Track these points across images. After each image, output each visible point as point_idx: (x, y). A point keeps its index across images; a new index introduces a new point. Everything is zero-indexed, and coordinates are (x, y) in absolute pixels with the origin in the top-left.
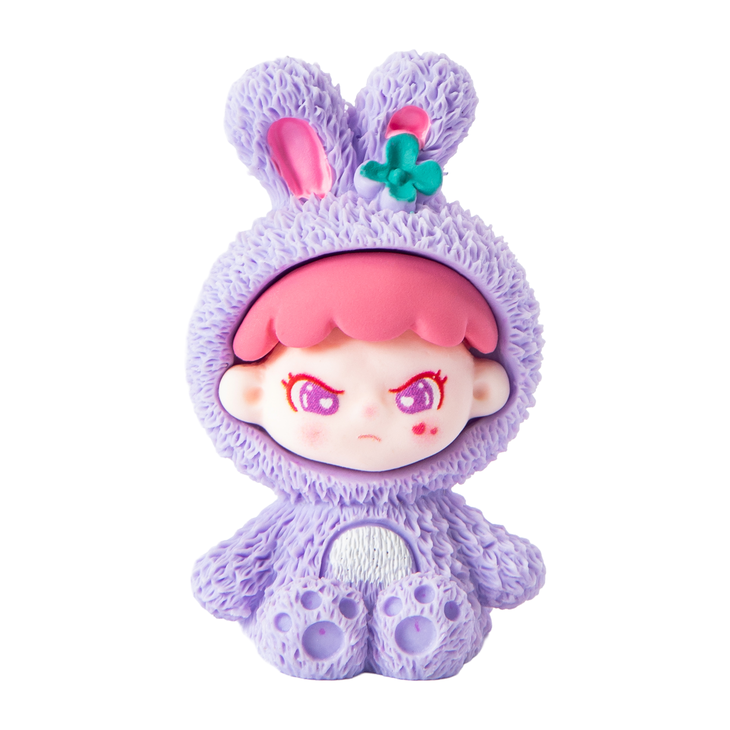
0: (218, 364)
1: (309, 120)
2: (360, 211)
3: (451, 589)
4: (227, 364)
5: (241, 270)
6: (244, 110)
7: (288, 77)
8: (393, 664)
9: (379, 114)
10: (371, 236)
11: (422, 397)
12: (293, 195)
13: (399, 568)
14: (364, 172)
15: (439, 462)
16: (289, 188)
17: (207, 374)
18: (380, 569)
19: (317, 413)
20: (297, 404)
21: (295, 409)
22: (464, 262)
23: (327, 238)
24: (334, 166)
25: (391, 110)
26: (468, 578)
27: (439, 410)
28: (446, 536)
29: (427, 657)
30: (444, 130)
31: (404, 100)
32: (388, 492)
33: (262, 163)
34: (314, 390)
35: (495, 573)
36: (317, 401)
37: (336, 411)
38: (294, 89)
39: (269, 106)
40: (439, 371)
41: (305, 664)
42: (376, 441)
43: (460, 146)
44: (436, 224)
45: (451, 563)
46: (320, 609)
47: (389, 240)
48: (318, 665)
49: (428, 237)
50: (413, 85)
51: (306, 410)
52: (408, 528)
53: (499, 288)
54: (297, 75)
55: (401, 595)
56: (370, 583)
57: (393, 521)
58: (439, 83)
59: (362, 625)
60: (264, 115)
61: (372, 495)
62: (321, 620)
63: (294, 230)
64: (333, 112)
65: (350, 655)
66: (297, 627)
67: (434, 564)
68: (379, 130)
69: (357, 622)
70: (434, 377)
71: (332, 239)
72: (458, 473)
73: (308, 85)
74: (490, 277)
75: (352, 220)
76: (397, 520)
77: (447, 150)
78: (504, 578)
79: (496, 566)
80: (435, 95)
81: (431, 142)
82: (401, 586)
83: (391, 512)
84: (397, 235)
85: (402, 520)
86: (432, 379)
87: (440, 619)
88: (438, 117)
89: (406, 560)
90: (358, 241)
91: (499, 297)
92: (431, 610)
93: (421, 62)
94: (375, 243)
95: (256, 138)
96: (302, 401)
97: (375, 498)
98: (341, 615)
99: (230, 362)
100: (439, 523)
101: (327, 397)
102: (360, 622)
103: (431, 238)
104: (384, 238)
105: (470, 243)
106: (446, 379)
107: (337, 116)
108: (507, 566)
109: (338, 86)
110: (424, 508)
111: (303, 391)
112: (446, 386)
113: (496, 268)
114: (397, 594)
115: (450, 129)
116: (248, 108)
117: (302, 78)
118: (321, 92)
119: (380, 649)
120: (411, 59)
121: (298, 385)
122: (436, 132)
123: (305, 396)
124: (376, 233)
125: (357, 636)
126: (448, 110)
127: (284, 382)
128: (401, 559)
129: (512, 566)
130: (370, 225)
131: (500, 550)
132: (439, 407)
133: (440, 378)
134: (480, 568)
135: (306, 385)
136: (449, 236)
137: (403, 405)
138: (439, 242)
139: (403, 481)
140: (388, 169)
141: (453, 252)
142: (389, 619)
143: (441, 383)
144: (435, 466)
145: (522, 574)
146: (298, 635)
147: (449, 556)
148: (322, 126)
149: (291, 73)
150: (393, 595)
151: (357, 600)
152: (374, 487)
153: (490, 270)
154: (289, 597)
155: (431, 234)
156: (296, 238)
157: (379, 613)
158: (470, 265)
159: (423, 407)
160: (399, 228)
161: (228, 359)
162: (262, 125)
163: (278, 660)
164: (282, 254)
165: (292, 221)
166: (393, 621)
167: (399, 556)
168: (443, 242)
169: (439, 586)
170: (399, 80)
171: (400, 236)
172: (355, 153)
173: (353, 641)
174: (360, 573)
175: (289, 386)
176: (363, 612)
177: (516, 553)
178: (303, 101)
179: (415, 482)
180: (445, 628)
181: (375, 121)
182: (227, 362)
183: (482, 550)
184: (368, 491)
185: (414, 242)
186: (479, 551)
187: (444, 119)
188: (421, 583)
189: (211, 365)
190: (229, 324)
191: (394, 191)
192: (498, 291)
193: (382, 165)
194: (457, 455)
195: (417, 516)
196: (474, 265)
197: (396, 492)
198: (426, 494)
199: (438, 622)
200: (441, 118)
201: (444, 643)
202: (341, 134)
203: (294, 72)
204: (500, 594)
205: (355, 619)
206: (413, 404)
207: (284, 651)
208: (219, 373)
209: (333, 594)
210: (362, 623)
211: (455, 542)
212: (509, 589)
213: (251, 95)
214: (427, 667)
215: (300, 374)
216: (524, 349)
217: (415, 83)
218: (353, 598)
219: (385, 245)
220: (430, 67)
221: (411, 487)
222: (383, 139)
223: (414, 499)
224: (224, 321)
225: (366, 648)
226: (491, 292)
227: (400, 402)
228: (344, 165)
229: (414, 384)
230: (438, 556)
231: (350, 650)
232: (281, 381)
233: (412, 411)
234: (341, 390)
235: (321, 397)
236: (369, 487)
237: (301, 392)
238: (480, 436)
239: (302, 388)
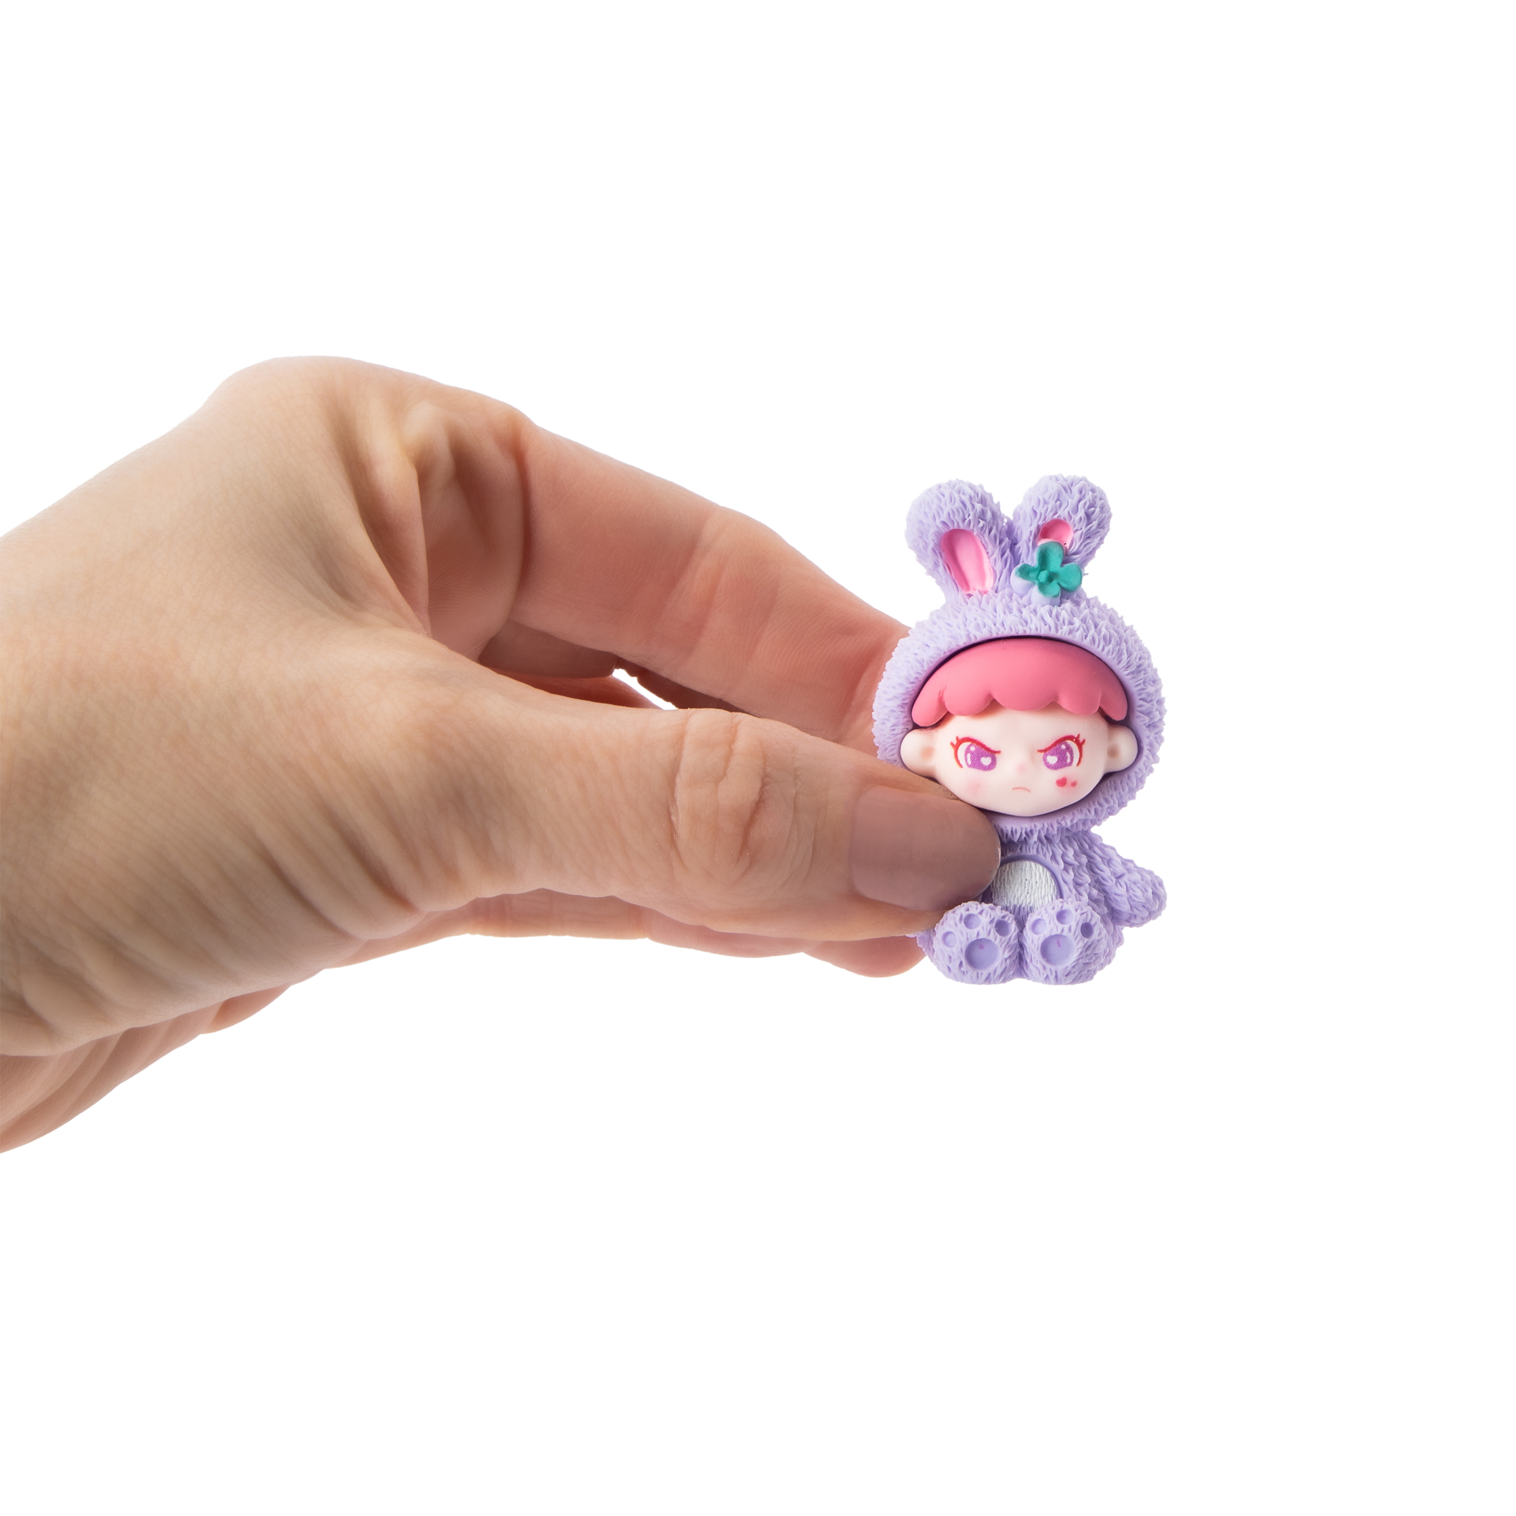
0: (900, 729)
1: (974, 531)
2: (1014, 605)
3: (1086, 912)
4: (907, 729)
5: (917, 653)
6: (921, 522)
7: (956, 495)
8: (1040, 973)
9: (1031, 525)
10: (1023, 626)
11: (1064, 756)
12: (961, 591)
13: (1046, 895)
14: (1019, 573)
15: (1079, 808)
16: (958, 586)
17: (891, 736)
18: (1031, 895)
19: (979, 769)
20: (962, 762)
21: (961, 766)
22: (1098, 646)
23: (986, 627)
24: (995, 568)
25: (1041, 523)
26: (1103, 903)
27: (1078, 766)
28: (1085, 868)
29: (1067, 967)
30: (1084, 539)
31: (1051, 514)
32: (1037, 833)
33: (936, 565)
34: (976, 750)
35: (1125, 899)
36: (979, 759)
37: (994, 768)
38: (961, 505)
39: (942, 519)
40: (1079, 736)
41: (967, 972)
42: (1026, 792)
43: (1098, 552)
44: (1075, 614)
45: (1088, 891)
46: (979, 928)
47: (1037, 629)
48: (978, 974)
49: (1069, 626)
50: (1058, 502)
51: (969, 766)
52: (1053, 862)
53: (1128, 667)
54: (964, 494)
55: (1046, 917)
56: (1022, 907)
57: (1041, 856)
58: (1079, 501)
59: (1014, 941)
60: (937, 526)
61: (1024, 835)
62: (980, 937)
63: (960, 620)
64: (993, 524)
65: (1004, 966)
66: (961, 943)
67: (1074, 892)
68: (1032, 538)
69: (1010, 939)
70: (1074, 740)
71: (991, 628)
72: (1095, 817)
73: (973, 502)
74: (1120, 659)
75: (1007, 612)
76: (1045, 855)
77: (1087, 555)
78: (1132, 903)
79: (1126, 893)
80: (1076, 510)
81: (1074, 548)
82: (1046, 910)
83: (1040, 849)
84: (1044, 625)
85: (1049, 855)
86: (1073, 741)
87: (1077, 937)
88: (1079, 529)
89: (1052, 888)
90: (1011, 629)
91: (1128, 674)
92: (1070, 929)
93: (1065, 484)
94: (1025, 631)
95: (931, 545)
96: (966, 760)
97: (1027, 838)
98: (996, 934)
99: (910, 727)
100: (1079, 858)
101: (987, 756)
102: (1012, 939)
103: (1071, 627)
104: (1033, 627)
105: (1104, 630)
106: (1084, 741)
107: (997, 528)
108: (1135, 894)
109: (999, 503)
110: (1068, 846)
111: (967, 751)
112: (1084, 747)
113: (1125, 652)
114: (1042, 916)
115: (1089, 538)
116: (924, 521)
117: (968, 496)
118: (983, 508)
119: (1028, 961)
120: (1057, 480)
121: (964, 746)
122: (1077, 541)
123: (969, 755)
124: (1027, 623)
125: (1010, 951)
126: (1087, 522)
127: (952, 744)
128: (1048, 888)
129: (1139, 893)
130: (1022, 616)
131: (1129, 880)
132: (1078, 764)
133: (1079, 741)
134: (1113, 894)
135: (970, 745)
136: (1086, 625)
137: (1048, 763)
138: (1078, 630)
139: (1050, 824)
140: (1037, 572)
141: (1089, 638)
142: (1036, 937)
143: (1080, 745)
144: (1076, 812)
145: (1147, 899)
146: (961, 949)
147: (1087, 885)
148: (984, 535)
149: (959, 492)
150: (1039, 917)
151: (1010, 921)
152: (1026, 829)
153: (1120, 653)
154: (954, 919)
155: (1071, 623)
156: (962, 626)
157: (1028, 931)
158: (1103, 649)
159: (1065, 764)
160: (1045, 619)
161: (908, 725)
162: (936, 535)
163: (946, 970)
164: (950, 639)
165: (960, 612)
166: (1039, 939)
167: (1046, 885)
168: (1081, 630)
169: (1076, 910)
170: (1046, 498)
171: (1046, 625)
172: (1012, 558)
173: (1006, 955)
174: (1014, 899)
175: (956, 747)
176: (1015, 931)
177: (1142, 882)
178: (969, 515)
179: (1059, 825)
180: (1081, 944)
181: (1028, 532)
182: (907, 727)
183: (1114, 880)
184: (1021, 833)
185: (1057, 630)
186: (1112, 881)
187: (1084, 530)
188: (1062, 907)
189: (894, 730)
190: (908, 696)
191: (1042, 587)
192: (1127, 670)
193: (1033, 567)
194: (1094, 803)
195: (1061, 852)
196: (1106, 649)
197: (1044, 832)
198: (1070, 835)
199: (1075, 939)
200: (1081, 529)
201: (1081, 956)
202: (1001, 542)
203: (962, 492)
204: (1129, 916)
205: (1008, 937)
206: (1057, 762)
207: (950, 962)
208: (900, 736)
209: (990, 916)
210: (1014, 940)
211: (1093, 874)
212: (1136, 912)
213: (927, 510)
214: (1067, 975)
215: (965, 738)
216: (1148, 717)
217: (1060, 501)
218: (1006, 919)
219: (1033, 633)
220: (1072, 488)
221: (1056, 829)
222: (1034, 546)
223: (1059, 839)
224: (904, 694)
225: (1018, 960)
226: (1121, 671)
227: (1046, 760)
228: (1004, 567)
229: (1057, 746)
230: (1077, 885)
231: (1004, 961)
232: (949, 743)
233: (1055, 767)
234: (998, 750)
235: (982, 756)
236: (1022, 829)
237: (966, 752)
238: (1113, 788)
239: (967, 749)
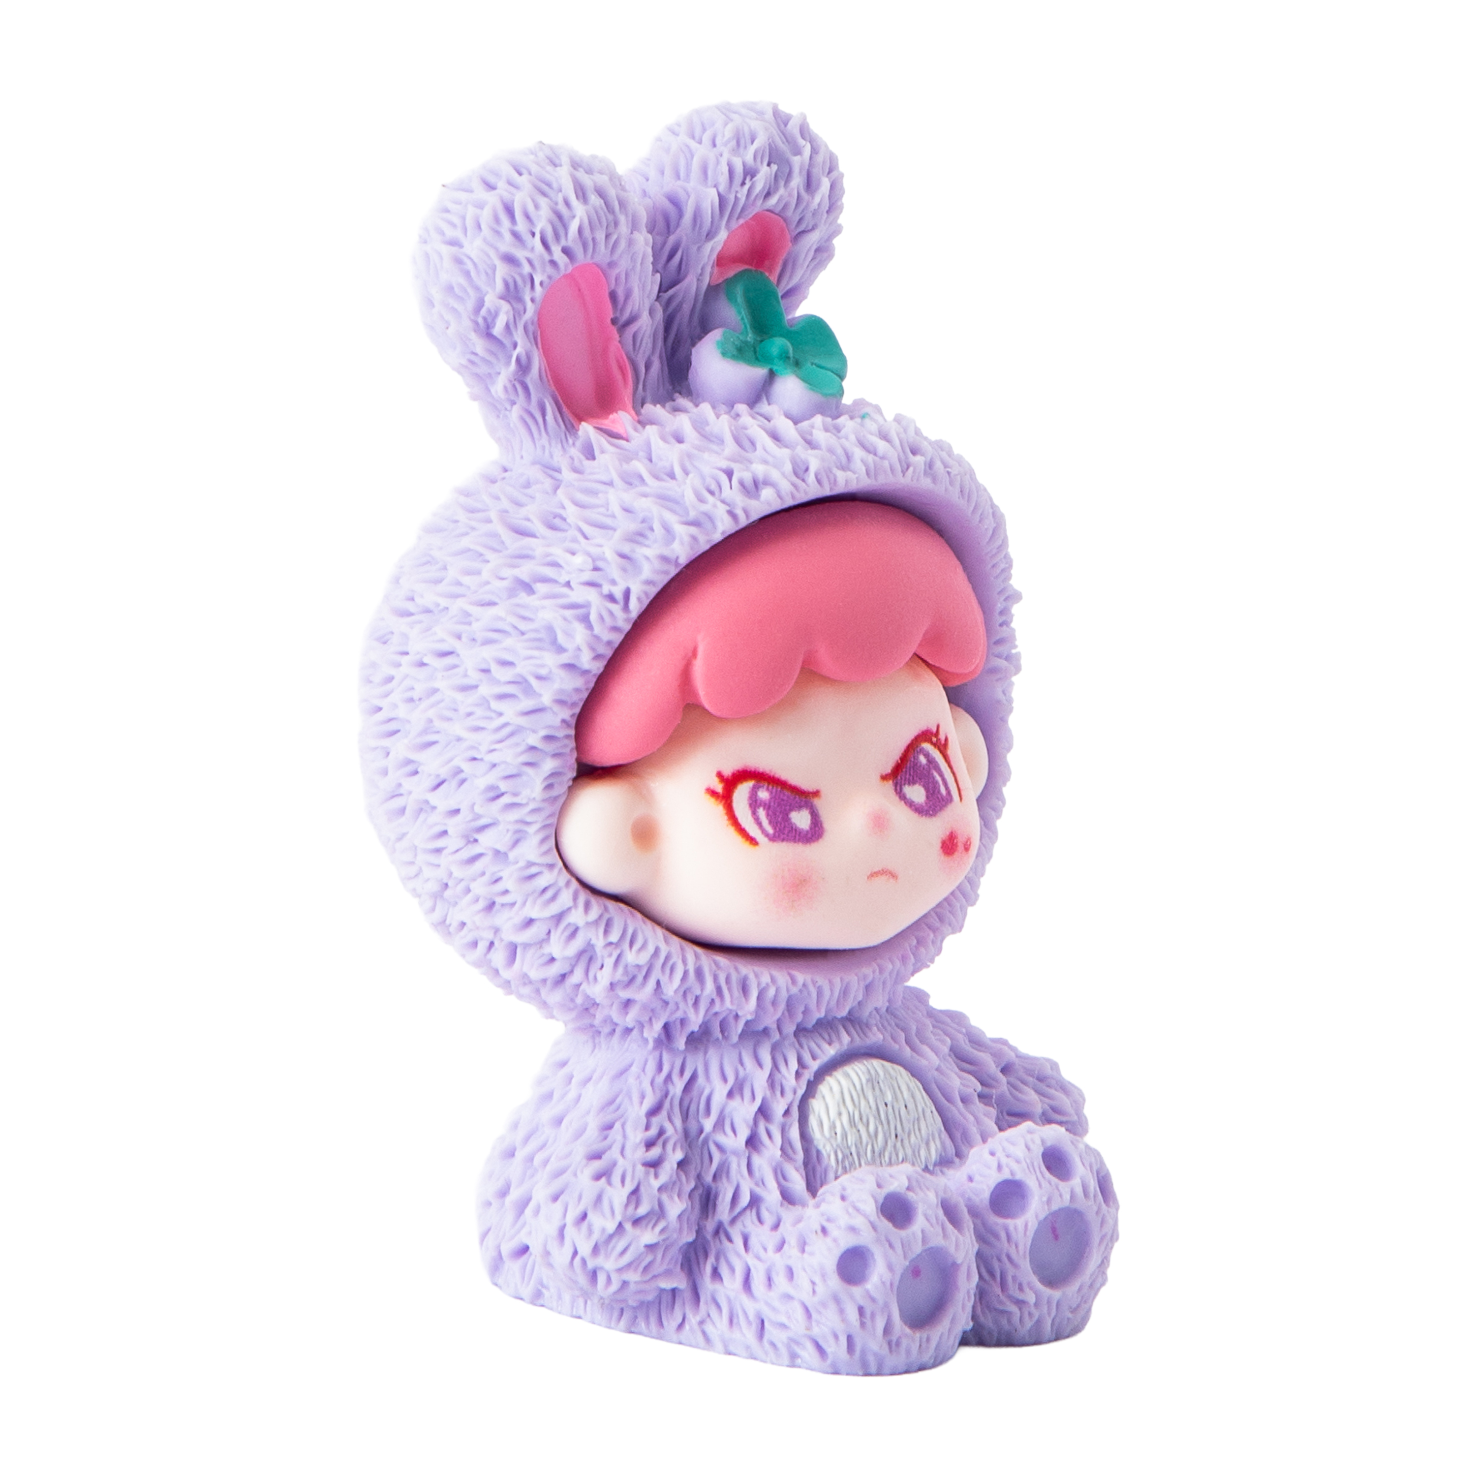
6: (510, 260)
9: (709, 235)
11: (932, 782)
18: (902, 1140)
19: (793, 840)
20: (753, 830)
21: (753, 841)
23: (761, 485)
24: (635, 357)
25: (733, 225)
27: (963, 801)
29: (1080, 1289)
31: (760, 199)
33: (520, 367)
34: (773, 798)
36: (786, 819)
37: (820, 833)
39: (563, 242)
40: (937, 728)
41: (899, 1342)
42: (892, 880)
50: (773, 167)
51: (773, 838)
55: (1021, 1173)
60: (553, 262)
62: (930, 1243)
66: (891, 1268)
70: (934, 740)
71: (775, 486)
82: (1009, 1155)
86: (932, 743)
89: (935, 1115)
90: (820, 481)
94: (847, 482)
96: (759, 824)
101: (799, 808)
104: (859, 469)
106: (947, 739)
111: (754, 803)
112: (951, 755)
115: (818, 249)
121: (742, 792)
123: (762, 813)
127: (713, 793)
132: (960, 796)
133: (940, 740)
135: (755, 790)
143: (944, 749)
146: (890, 1285)
150: (1005, 1176)
159: (942, 800)
164: (692, 530)
167: (925, 1109)
170: (749, 161)
175: (726, 797)
181: (706, 251)
199: (1098, 1212)
206: (927, 798)
207: (862, 1323)
213: (520, 228)
214: (1075, 1309)
215: (738, 771)
217: (775, 163)
227: (905, 797)
232: (703, 791)
233: (929, 810)
234: (815, 790)
235: (791, 810)
237: (751, 805)
239: (751, 798)
